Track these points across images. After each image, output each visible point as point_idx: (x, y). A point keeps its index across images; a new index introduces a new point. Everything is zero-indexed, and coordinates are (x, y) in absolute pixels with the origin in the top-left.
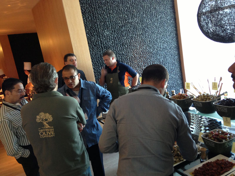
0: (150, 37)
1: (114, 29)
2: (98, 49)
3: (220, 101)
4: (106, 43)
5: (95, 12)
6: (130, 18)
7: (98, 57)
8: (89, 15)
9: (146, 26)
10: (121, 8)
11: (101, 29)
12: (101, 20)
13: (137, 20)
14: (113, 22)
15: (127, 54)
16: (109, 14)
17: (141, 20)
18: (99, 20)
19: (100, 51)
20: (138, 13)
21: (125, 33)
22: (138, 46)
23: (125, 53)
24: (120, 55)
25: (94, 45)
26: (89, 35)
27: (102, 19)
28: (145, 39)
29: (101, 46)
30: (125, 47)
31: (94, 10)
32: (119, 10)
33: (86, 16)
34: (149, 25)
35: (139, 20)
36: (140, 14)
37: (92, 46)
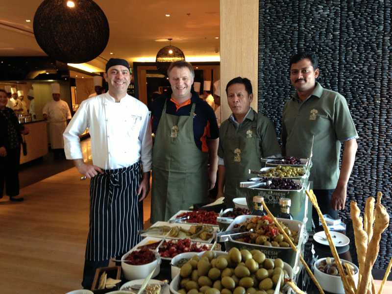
21: (385, 15)
23: (369, 69)
25: (279, 42)
30: (376, 53)
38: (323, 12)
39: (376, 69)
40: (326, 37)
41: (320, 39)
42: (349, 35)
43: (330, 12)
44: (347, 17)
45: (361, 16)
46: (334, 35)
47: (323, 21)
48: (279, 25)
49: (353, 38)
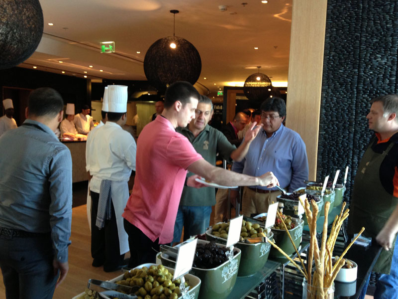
2: (348, 92)
4: (371, 82)
5: (362, 17)
7: (343, 110)
8: (347, 23)
11: (367, 51)
12: (373, 32)
18: (367, 32)
19: (350, 98)
25: (341, 85)
27: (378, 30)
31: (363, 12)
38: (381, 60)
40: (383, 81)
41: (377, 83)
43: (387, 61)
46: (390, 81)
47: (380, 68)
48: (341, 70)
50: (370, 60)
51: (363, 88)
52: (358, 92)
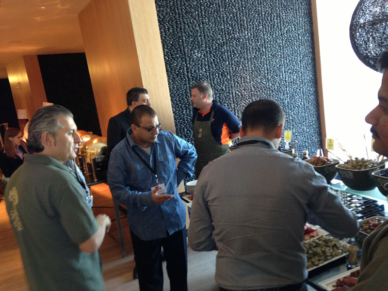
0: (269, 63)
1: (209, 49)
2: (183, 80)
3: (384, 169)
4: (195, 71)
5: (180, 21)
6: (236, 31)
7: (182, 94)
8: (170, 25)
9: (262, 45)
10: (223, 14)
11: (188, 47)
12: (189, 34)
13: (248, 34)
14: (208, 37)
15: (229, 90)
16: (203, 24)
17: (254, 34)
18: (185, 33)
19: (185, 84)
20: (249, 22)
21: (228, 55)
22: (248, 78)
23: (225, 88)
24: (217, 91)
25: (177, 75)
26: (168, 57)
27: (191, 32)
28: (260, 66)
29: (188, 76)
30: (227, 78)
31: (179, 17)
32: (219, 17)
33: (165, 27)
34: (267, 42)
35: (251, 34)
36: (253, 25)
37: (173, 75)
38: (197, 54)
39: (229, 88)
40: (202, 70)
41: (199, 71)
42: (213, 69)
43: (201, 55)
44: (210, 57)
45: (217, 56)
47: (198, 60)
48: (175, 63)
49: (215, 70)
50: (191, 55)
51: (191, 76)
52: (189, 80)
